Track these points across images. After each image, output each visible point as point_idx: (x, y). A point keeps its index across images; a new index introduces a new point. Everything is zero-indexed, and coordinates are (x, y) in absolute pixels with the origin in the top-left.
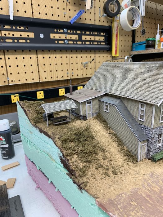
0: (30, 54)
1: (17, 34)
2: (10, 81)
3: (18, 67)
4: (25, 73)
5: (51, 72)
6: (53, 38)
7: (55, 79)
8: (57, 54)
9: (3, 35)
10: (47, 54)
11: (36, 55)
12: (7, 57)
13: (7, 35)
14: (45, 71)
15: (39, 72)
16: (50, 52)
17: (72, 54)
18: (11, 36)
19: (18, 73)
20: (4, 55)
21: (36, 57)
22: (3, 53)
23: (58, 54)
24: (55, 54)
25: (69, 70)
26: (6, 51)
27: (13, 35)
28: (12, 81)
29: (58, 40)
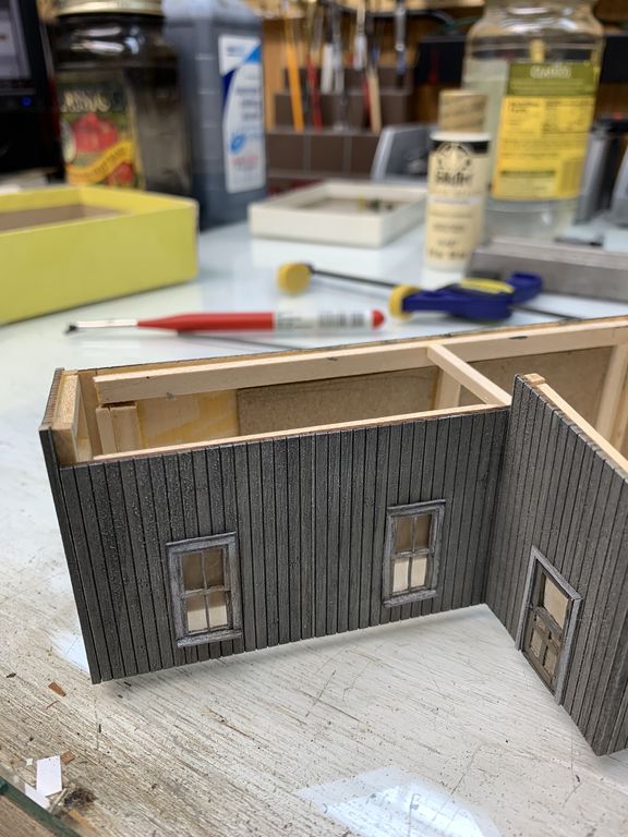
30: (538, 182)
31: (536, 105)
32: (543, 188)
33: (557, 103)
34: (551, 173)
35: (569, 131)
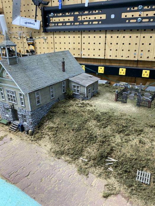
0: (100, 34)
1: (92, 17)
2: (82, 55)
3: (89, 44)
4: (94, 49)
5: (116, 51)
6: (125, 17)
7: (119, 58)
8: (125, 33)
9: (83, 19)
10: (116, 34)
11: (105, 35)
12: (83, 36)
13: (86, 19)
14: (111, 50)
15: (105, 50)
16: (119, 32)
17: (144, 33)
18: (88, 19)
19: (89, 49)
20: (81, 34)
21: (105, 36)
22: (81, 33)
23: (127, 33)
24: (124, 34)
25: (137, 51)
26: (83, 31)
27: (90, 18)
28: (84, 55)
29: (130, 19)
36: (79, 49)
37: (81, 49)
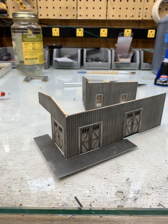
2: (78, 15)
4: (94, 8)
5: (120, 10)
7: (123, 18)
14: (114, 8)
15: (107, 8)
19: (87, 8)
25: (142, 9)
30: (34, 61)
31: (30, 44)
32: (36, 62)
33: (35, 43)
34: (37, 58)
35: (39, 49)
36: (74, 8)
37: (76, 8)
